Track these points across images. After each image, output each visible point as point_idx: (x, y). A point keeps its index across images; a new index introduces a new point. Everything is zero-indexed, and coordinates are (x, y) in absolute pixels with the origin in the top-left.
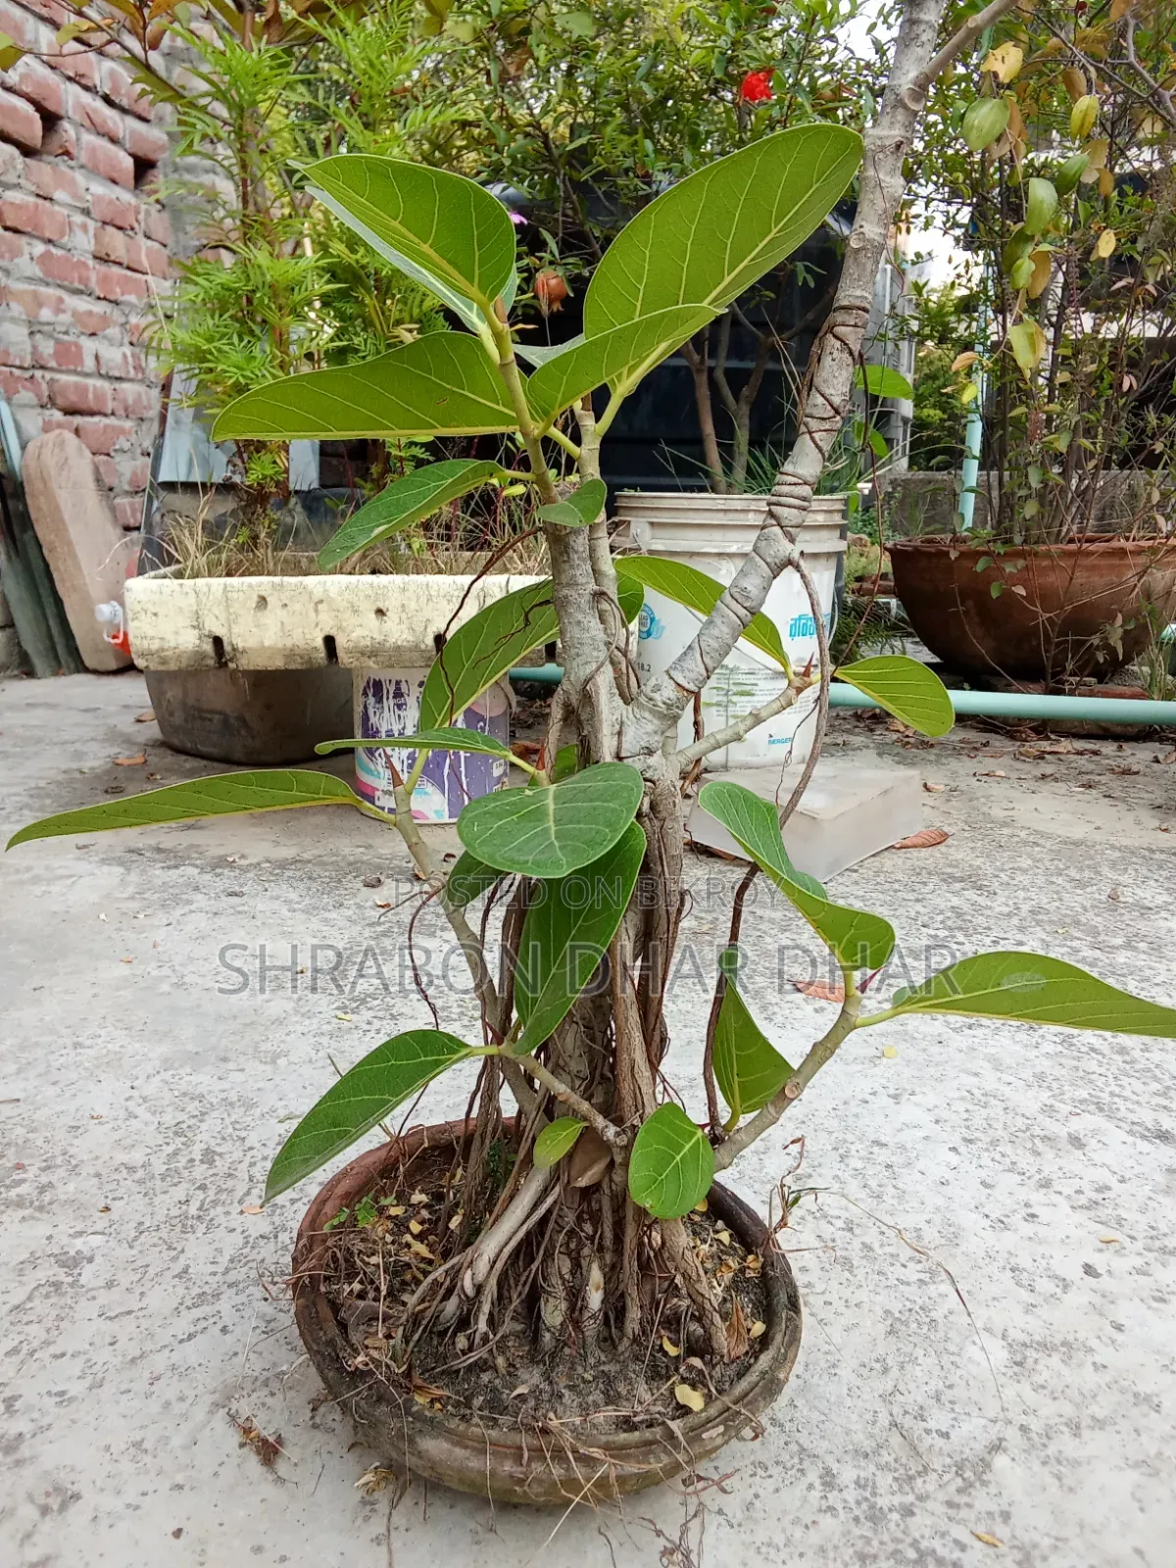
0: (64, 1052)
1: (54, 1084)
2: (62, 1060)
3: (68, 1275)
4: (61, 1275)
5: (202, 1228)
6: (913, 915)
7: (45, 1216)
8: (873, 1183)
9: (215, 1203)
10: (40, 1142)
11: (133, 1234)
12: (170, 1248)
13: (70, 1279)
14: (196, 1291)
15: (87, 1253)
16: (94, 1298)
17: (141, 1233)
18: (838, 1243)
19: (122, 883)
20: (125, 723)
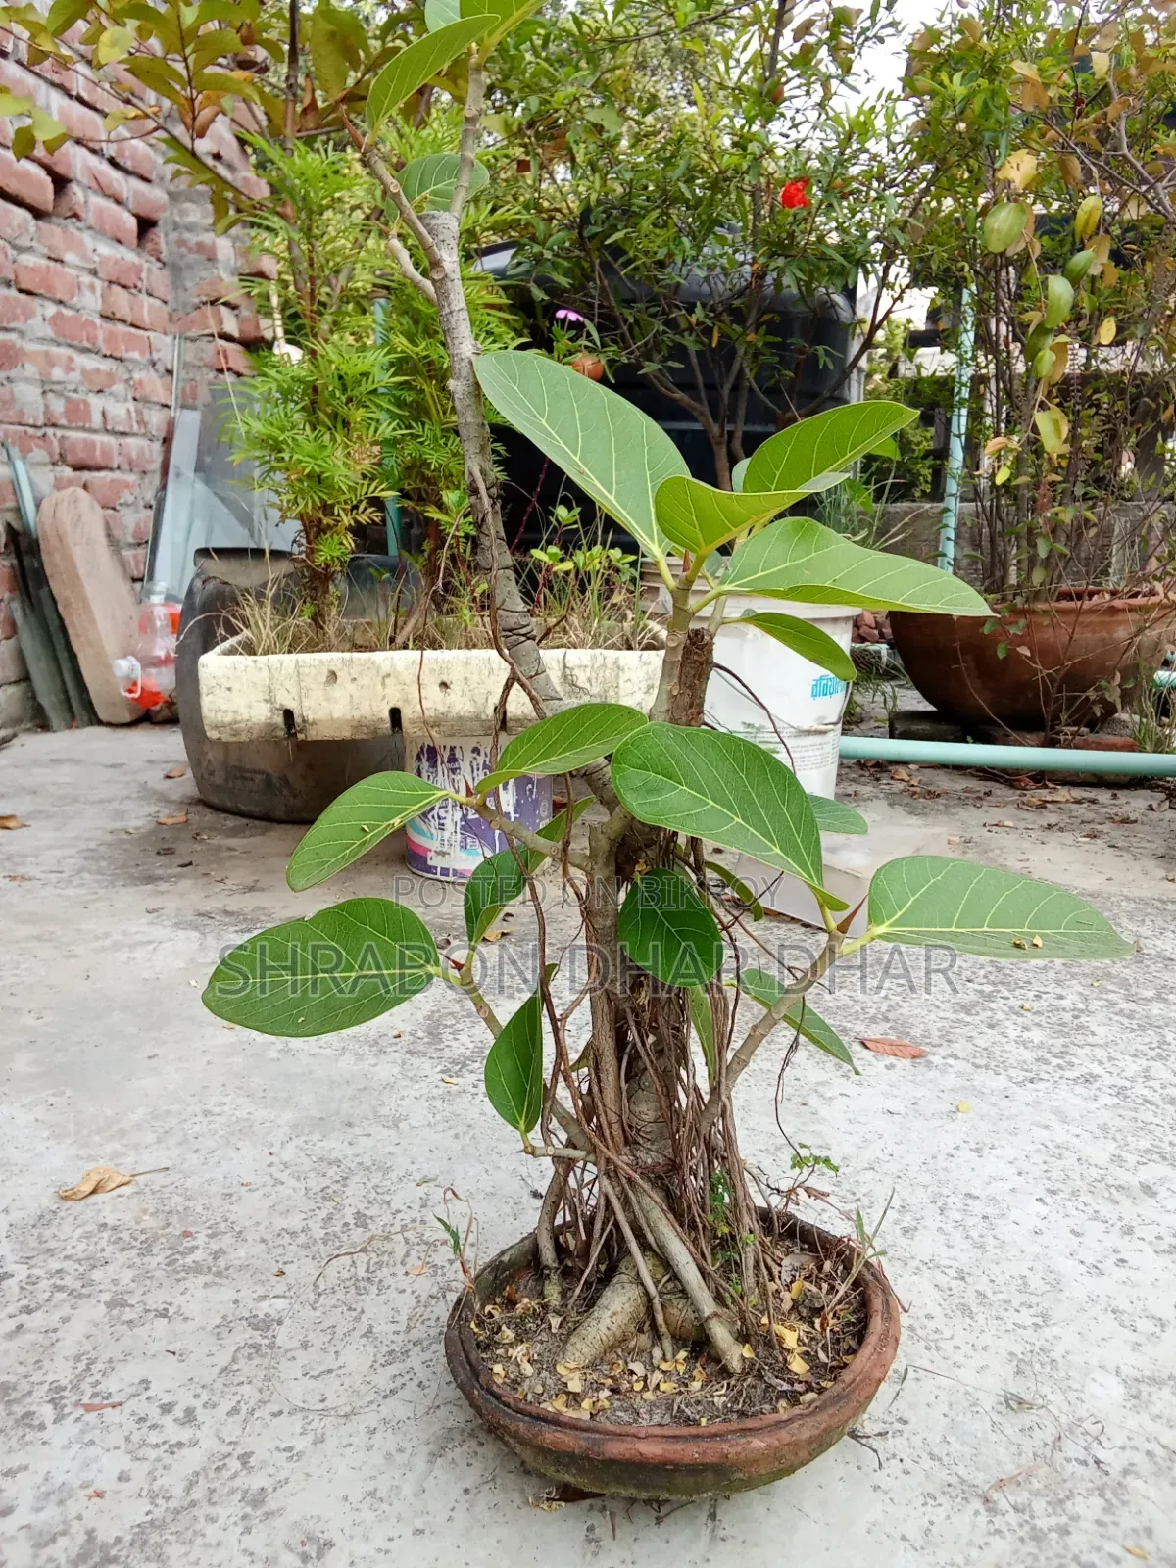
0: (196, 1120)
1: (195, 1152)
2: (197, 1128)
3: (263, 1337)
4: (257, 1337)
5: (374, 1289)
7: (224, 1281)
8: (974, 1234)
9: (380, 1265)
11: (313, 1296)
12: (350, 1309)
13: (266, 1341)
14: (385, 1349)
15: (274, 1315)
16: (294, 1358)
17: (320, 1294)
18: (955, 1291)
19: (202, 947)
20: (155, 779)
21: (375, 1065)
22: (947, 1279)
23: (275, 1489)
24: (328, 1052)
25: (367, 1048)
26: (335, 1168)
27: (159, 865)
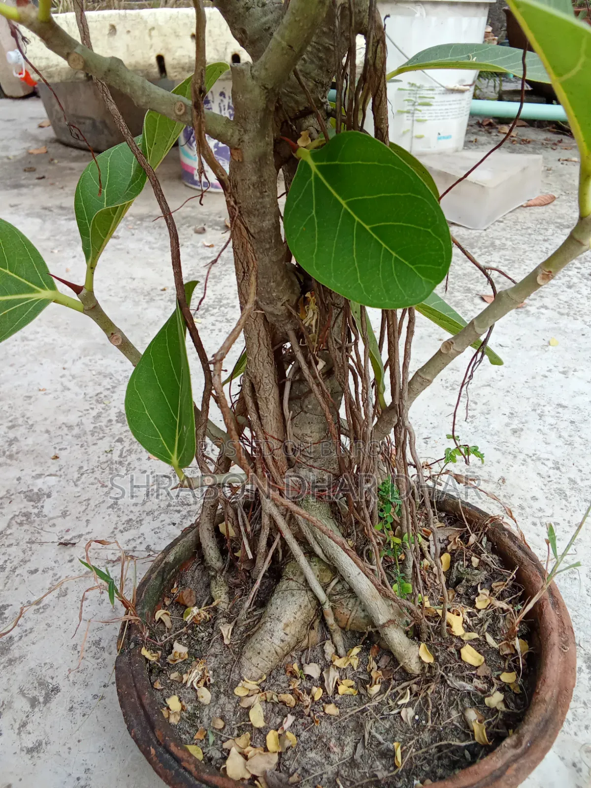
0: (16, 343)
1: (12, 365)
2: (15, 349)
3: (34, 507)
4: (29, 507)
5: (123, 471)
6: (544, 250)
7: (14, 462)
8: (565, 434)
9: (130, 452)
10: (6, 408)
11: (76, 475)
12: (103, 486)
13: (36, 511)
14: (125, 518)
15: (46, 491)
16: (54, 525)
17: (82, 474)
18: (552, 478)
19: (42, 229)
20: (33, 128)
21: (146, 309)
22: (547, 469)
23: (21, 637)
24: (116, 299)
25: (142, 297)
26: (108, 379)
27: (23, 177)
